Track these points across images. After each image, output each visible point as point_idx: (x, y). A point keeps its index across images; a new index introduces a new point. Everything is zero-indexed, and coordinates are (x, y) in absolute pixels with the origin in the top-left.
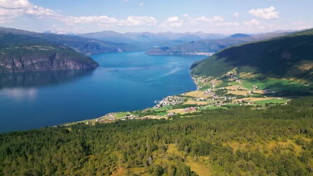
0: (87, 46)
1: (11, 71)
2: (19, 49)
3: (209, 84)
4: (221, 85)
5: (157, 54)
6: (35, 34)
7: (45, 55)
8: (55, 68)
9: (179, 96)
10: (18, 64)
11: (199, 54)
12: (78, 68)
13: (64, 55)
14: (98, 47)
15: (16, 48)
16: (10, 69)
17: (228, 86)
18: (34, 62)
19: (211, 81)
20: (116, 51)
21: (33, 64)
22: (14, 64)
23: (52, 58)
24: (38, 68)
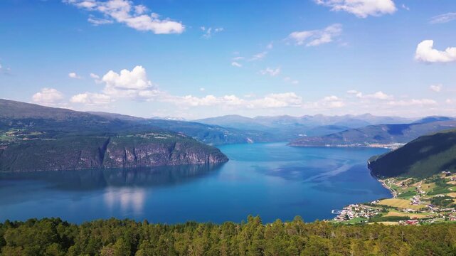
0: (207, 134)
1: (122, 166)
2: (132, 137)
3: (410, 189)
4: (436, 191)
5: (306, 145)
6: (143, 120)
7: (163, 145)
8: (174, 162)
9: (369, 205)
10: (130, 157)
11: (373, 146)
12: (203, 162)
13: (186, 145)
14: (221, 136)
15: (128, 136)
16: (121, 163)
17: (450, 192)
18: (150, 154)
19: (414, 185)
20: (245, 141)
21: (147, 157)
22: (125, 157)
23: (171, 149)
24: (154, 162)
